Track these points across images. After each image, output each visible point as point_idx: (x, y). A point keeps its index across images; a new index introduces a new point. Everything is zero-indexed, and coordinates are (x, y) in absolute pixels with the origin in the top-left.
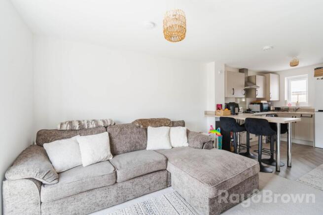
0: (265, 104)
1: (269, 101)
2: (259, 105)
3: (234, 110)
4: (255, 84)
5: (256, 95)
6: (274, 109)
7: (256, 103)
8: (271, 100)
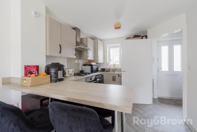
0: (95, 65)
1: (97, 63)
2: (90, 67)
3: (56, 73)
4: (87, 46)
5: (87, 57)
6: (101, 70)
7: (87, 65)
8: (99, 62)
